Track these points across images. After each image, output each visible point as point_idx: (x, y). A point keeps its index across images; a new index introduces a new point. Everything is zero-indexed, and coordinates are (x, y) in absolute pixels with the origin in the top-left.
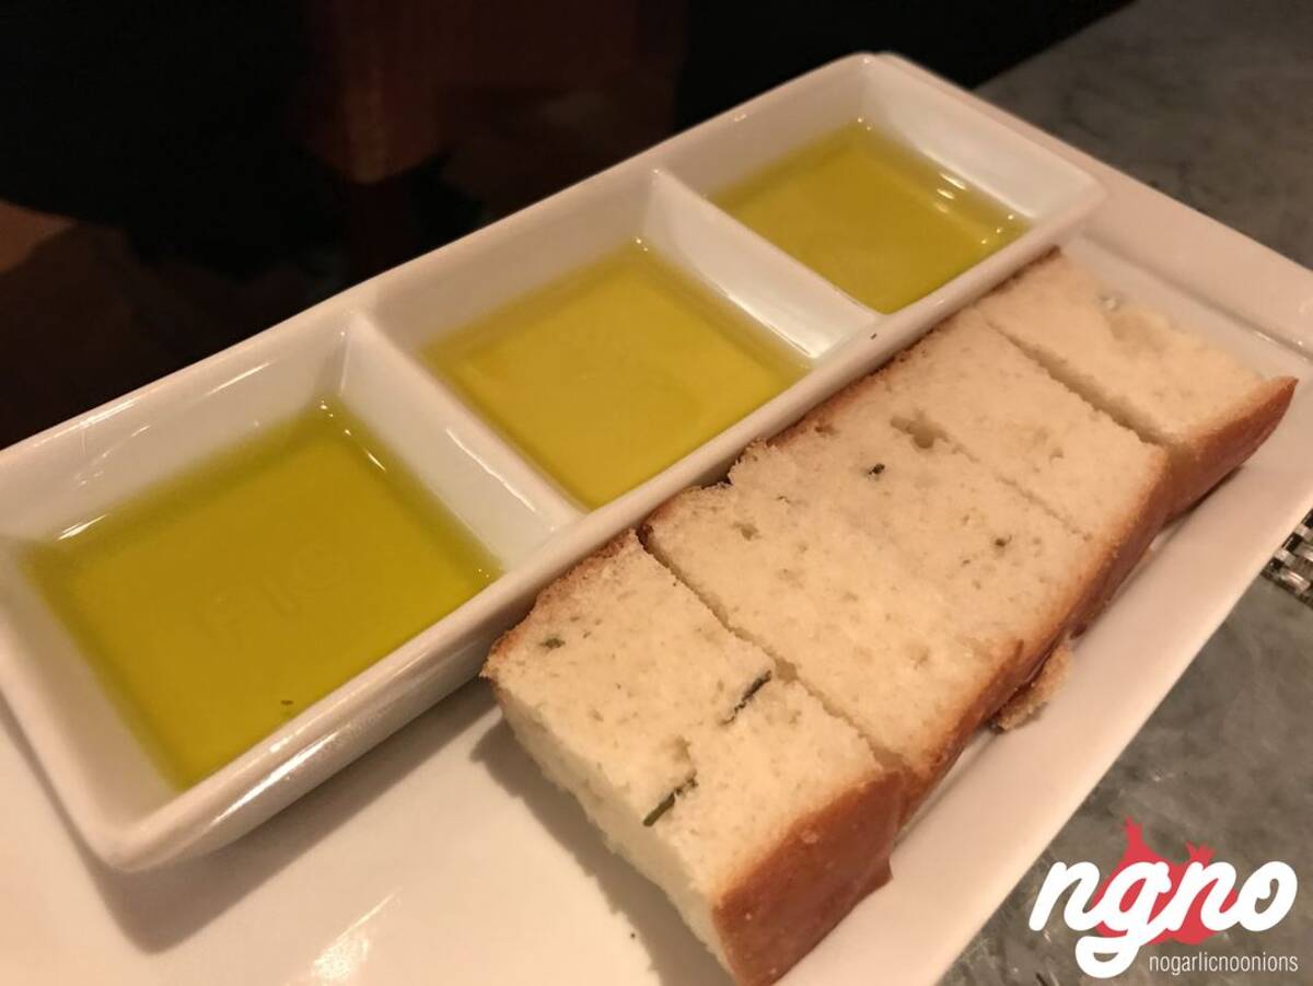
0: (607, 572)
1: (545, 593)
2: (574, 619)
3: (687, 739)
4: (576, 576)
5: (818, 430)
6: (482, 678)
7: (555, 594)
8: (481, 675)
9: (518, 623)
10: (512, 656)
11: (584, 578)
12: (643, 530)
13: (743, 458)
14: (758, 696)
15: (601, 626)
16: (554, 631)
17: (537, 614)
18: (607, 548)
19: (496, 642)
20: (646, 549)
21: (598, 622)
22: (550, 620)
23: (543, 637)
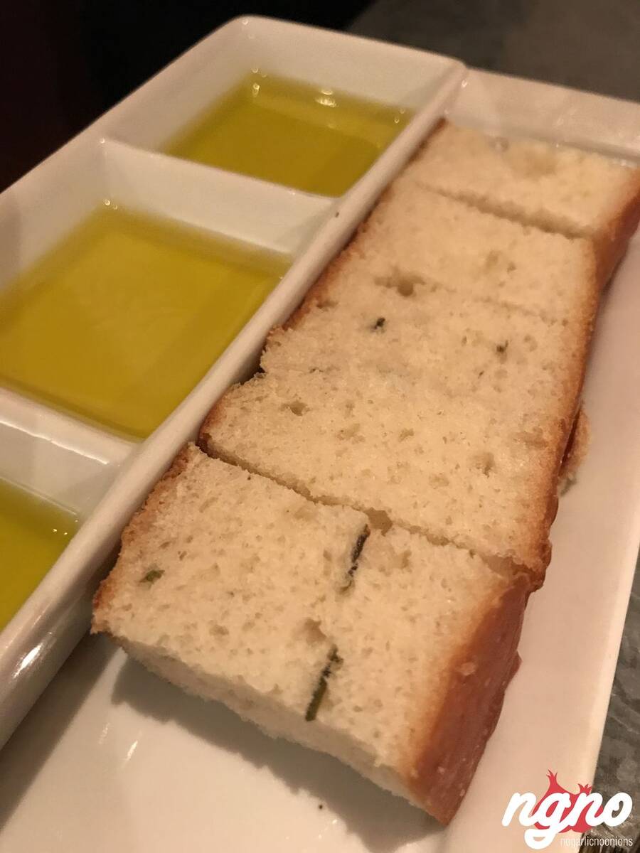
0: (181, 489)
1: (128, 530)
2: (165, 545)
3: (316, 619)
4: (152, 503)
5: (320, 306)
6: (94, 634)
7: (138, 527)
8: (91, 633)
9: (111, 569)
10: (116, 603)
11: (161, 503)
12: (201, 440)
13: (267, 347)
14: (365, 553)
15: (194, 543)
16: (148, 564)
17: (126, 554)
18: (174, 467)
19: (95, 596)
20: (209, 456)
21: (189, 540)
22: (142, 555)
23: (140, 576)
